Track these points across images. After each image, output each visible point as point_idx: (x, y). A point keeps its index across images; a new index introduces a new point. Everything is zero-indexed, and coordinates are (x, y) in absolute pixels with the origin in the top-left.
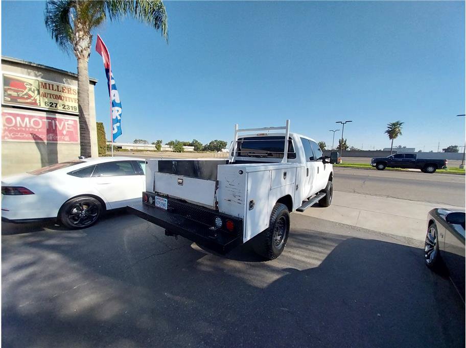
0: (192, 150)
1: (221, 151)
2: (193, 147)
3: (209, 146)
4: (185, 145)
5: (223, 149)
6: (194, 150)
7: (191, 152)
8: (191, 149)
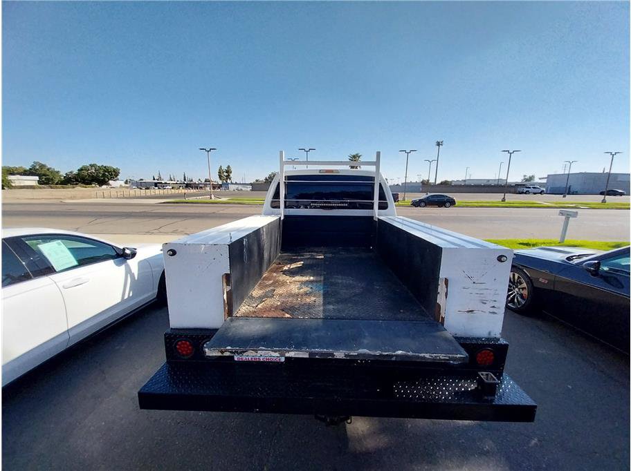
0: (35, 183)
1: (108, 184)
2: (37, 178)
3: (78, 174)
4: (12, 174)
5: (110, 182)
6: (39, 182)
7: (32, 187)
8: (32, 180)
